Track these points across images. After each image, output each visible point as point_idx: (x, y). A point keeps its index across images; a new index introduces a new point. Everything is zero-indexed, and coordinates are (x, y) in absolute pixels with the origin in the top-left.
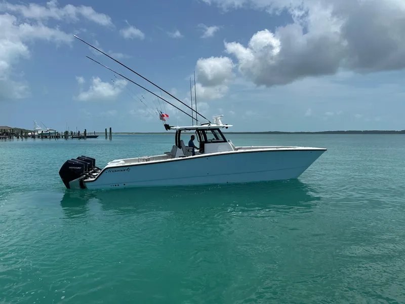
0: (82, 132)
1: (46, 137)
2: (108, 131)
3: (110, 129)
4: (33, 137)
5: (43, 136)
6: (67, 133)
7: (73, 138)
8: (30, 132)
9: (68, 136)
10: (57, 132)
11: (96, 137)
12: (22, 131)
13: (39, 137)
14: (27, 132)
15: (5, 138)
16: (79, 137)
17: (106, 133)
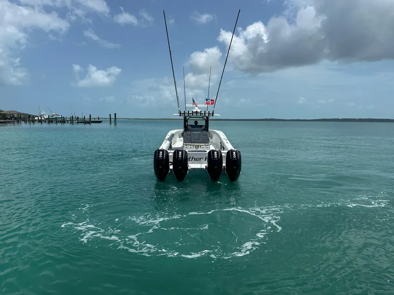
0: (87, 117)
1: (52, 122)
2: (113, 117)
3: (115, 114)
4: (40, 121)
5: (50, 120)
6: (72, 118)
7: (78, 122)
8: (37, 116)
9: (74, 121)
10: (64, 117)
11: (100, 122)
12: (29, 116)
13: (46, 122)
14: (34, 117)
15: (14, 122)
16: (85, 122)
17: (110, 118)
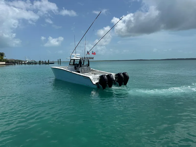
0: (47, 61)
1: (31, 64)
2: (59, 61)
3: (60, 59)
4: (25, 64)
5: (29, 63)
6: (40, 61)
7: (43, 64)
8: (24, 61)
9: (41, 63)
10: (36, 61)
11: (53, 63)
12: (20, 61)
13: (27, 64)
14: (22, 61)
15: (12, 65)
16: (46, 63)
17: (58, 61)
